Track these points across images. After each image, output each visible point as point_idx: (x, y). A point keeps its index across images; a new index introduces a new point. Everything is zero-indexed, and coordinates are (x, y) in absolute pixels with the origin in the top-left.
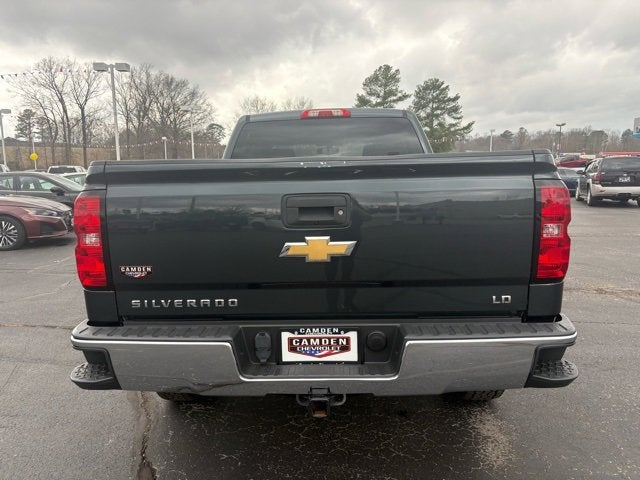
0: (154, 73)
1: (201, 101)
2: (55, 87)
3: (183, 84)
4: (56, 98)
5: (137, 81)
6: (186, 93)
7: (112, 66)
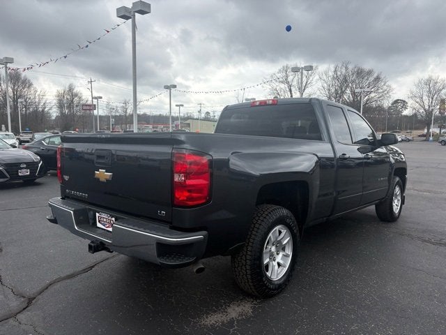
0: (351, 67)
1: (383, 84)
2: (288, 83)
3: (370, 73)
4: (288, 89)
5: (339, 73)
6: (371, 79)
7: (302, 68)
